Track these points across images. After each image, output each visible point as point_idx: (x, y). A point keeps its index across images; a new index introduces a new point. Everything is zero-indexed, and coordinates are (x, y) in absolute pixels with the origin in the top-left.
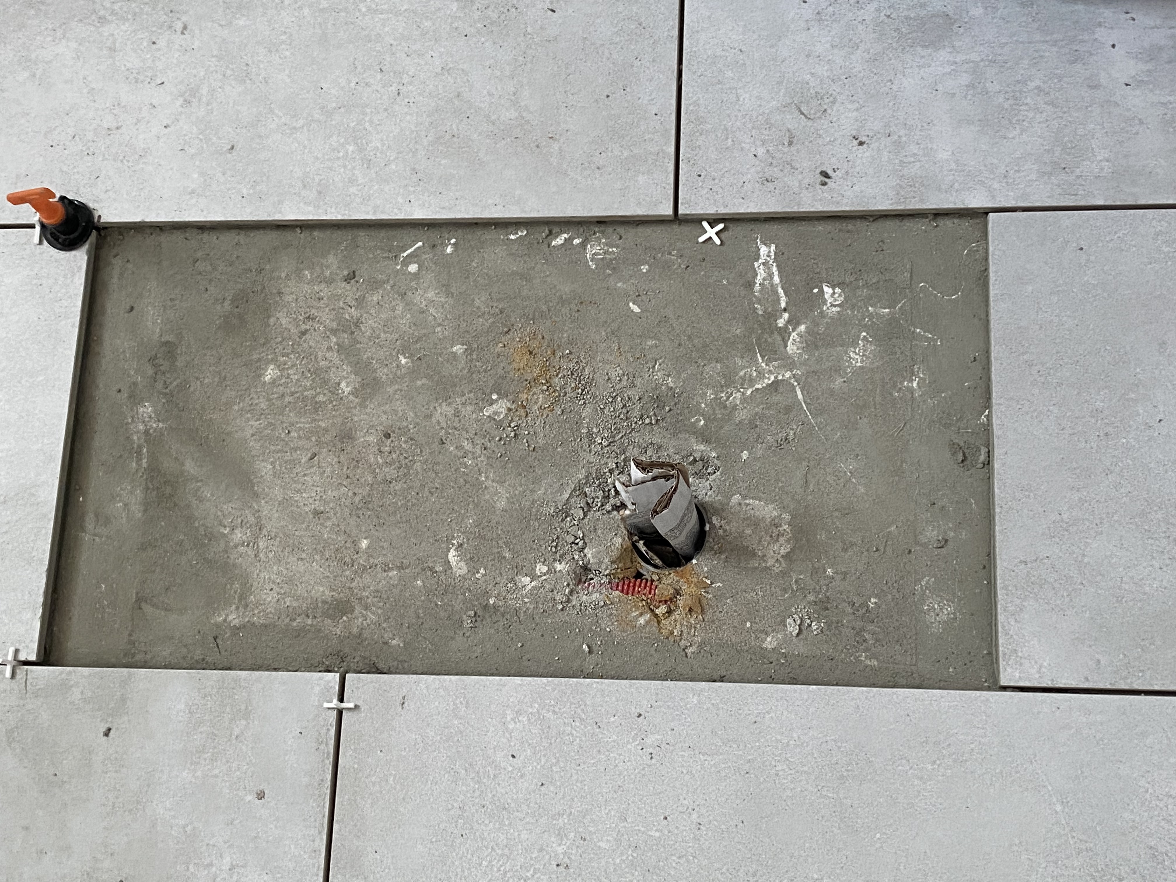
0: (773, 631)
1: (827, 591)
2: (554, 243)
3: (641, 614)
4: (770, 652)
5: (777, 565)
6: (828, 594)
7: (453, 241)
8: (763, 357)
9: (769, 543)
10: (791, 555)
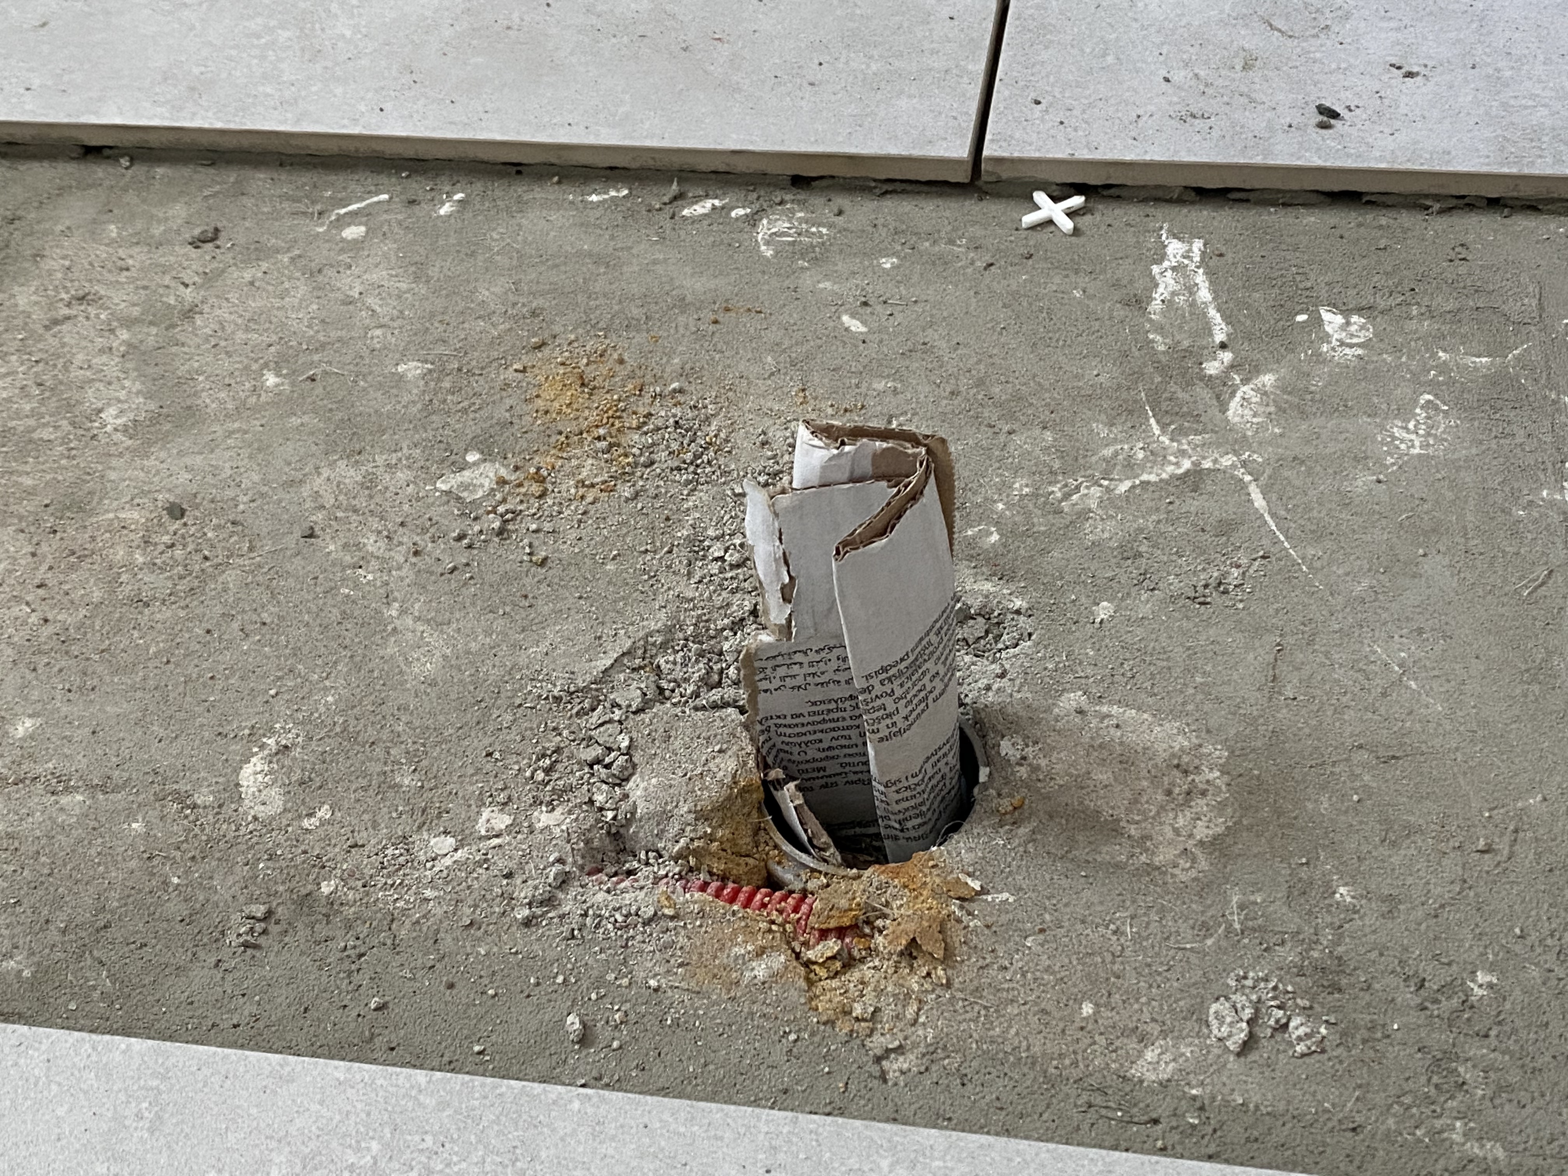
0: (1164, 1034)
1: (1337, 943)
2: (686, 212)
3: (760, 953)
4: (1150, 1091)
5: (1184, 863)
6: (1340, 949)
7: (459, 196)
8: (1164, 427)
9: (1162, 808)
10: (1229, 840)
